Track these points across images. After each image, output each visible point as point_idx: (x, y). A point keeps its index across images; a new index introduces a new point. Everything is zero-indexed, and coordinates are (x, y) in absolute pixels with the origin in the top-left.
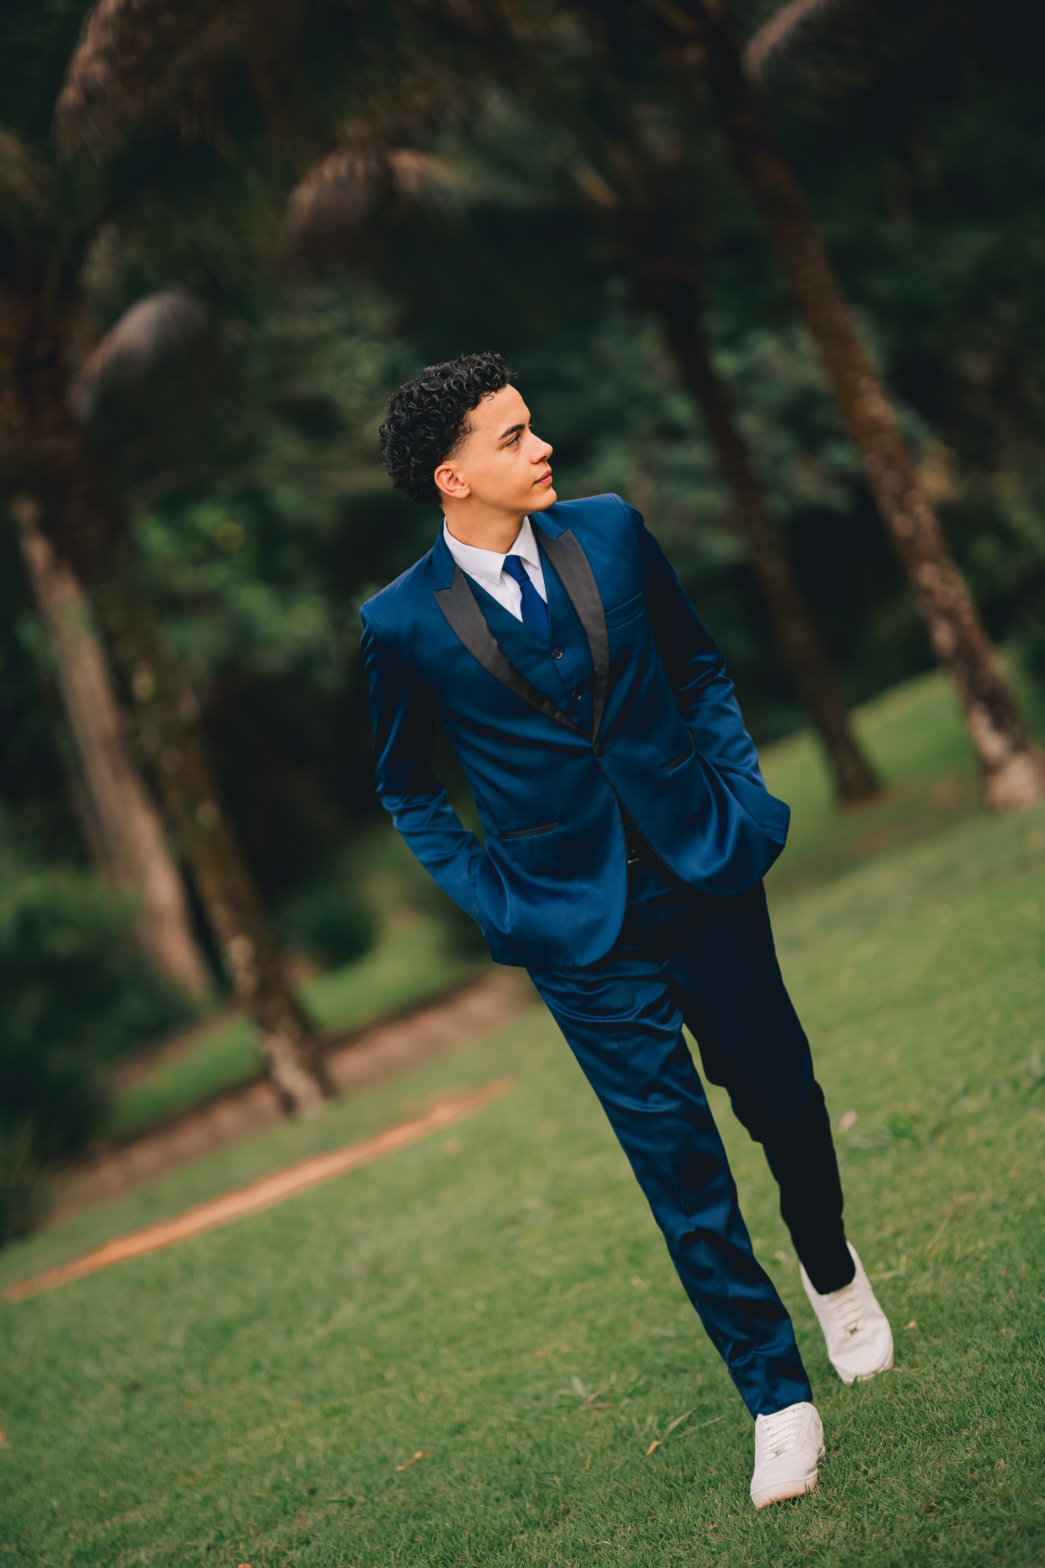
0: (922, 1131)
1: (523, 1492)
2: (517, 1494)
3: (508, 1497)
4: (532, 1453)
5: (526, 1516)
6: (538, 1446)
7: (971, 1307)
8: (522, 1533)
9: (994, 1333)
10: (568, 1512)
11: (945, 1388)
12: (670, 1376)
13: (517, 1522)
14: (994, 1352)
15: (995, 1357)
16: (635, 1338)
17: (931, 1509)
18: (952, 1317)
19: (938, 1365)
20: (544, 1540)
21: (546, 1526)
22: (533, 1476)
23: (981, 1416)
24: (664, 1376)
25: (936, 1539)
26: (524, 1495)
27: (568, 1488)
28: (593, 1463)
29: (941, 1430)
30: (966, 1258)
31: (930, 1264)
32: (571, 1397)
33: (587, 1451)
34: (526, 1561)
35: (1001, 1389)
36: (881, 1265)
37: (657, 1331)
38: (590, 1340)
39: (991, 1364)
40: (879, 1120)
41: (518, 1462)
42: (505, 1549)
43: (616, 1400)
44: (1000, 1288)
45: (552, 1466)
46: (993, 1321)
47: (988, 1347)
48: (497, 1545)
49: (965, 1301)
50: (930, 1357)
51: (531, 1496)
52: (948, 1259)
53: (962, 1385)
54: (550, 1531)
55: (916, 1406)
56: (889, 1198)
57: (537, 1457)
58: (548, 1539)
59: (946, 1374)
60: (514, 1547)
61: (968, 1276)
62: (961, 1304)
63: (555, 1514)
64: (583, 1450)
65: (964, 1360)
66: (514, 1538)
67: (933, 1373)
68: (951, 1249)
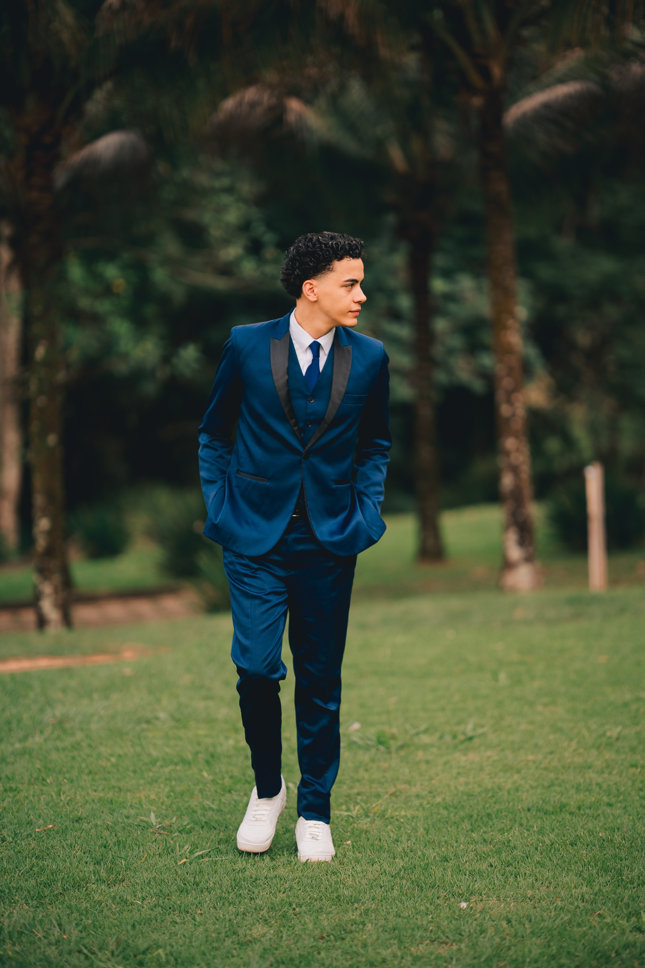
0: (394, 745)
1: (102, 863)
2: (98, 863)
3: (92, 863)
4: (115, 845)
5: (99, 876)
6: (119, 842)
7: (385, 843)
8: (94, 884)
9: (392, 860)
10: (123, 881)
11: (354, 880)
12: (206, 829)
13: (93, 877)
14: (388, 869)
15: (387, 873)
16: (194, 803)
17: (322, 938)
18: (372, 845)
19: (355, 867)
20: (105, 891)
21: (108, 884)
22: (111, 856)
23: (368, 900)
24: (202, 827)
25: (319, 953)
26: (102, 864)
27: (127, 869)
28: (146, 860)
29: (344, 900)
30: (392, 818)
31: (371, 815)
32: (147, 823)
33: (145, 853)
34: (90, 899)
35: (384, 890)
36: (344, 807)
37: (207, 803)
38: (168, 797)
39: (384, 875)
40: (372, 732)
41: (105, 847)
42: (81, 889)
43: (171, 832)
44: (404, 838)
45: (123, 854)
46: (394, 854)
47: (386, 866)
48: (77, 886)
49: (382, 839)
50: (352, 862)
51: (105, 866)
52: (382, 815)
53: (364, 881)
54: (110, 888)
55: (335, 884)
56: (362, 773)
57: (117, 847)
58: (107, 892)
59: (357, 873)
60: (86, 890)
61: (389, 827)
62: (380, 840)
63: (116, 880)
64: (143, 851)
65: (371, 869)
66: (88, 885)
67: (350, 870)
68: (386, 810)
